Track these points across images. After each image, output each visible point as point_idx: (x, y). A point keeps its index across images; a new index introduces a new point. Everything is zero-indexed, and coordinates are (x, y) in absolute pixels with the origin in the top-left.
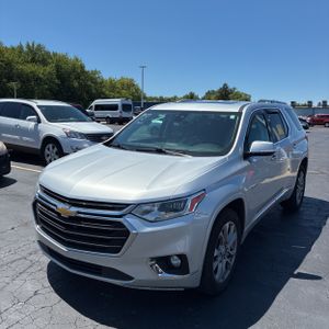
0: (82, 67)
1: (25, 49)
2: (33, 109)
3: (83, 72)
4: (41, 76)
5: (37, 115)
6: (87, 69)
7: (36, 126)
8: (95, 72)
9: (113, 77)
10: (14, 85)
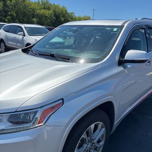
0: (66, 11)
1: (41, 3)
2: (22, 28)
3: (66, 13)
4: (47, 15)
5: (24, 32)
6: (68, 12)
7: (23, 38)
8: (72, 13)
9: (80, 16)
10: (35, 20)
